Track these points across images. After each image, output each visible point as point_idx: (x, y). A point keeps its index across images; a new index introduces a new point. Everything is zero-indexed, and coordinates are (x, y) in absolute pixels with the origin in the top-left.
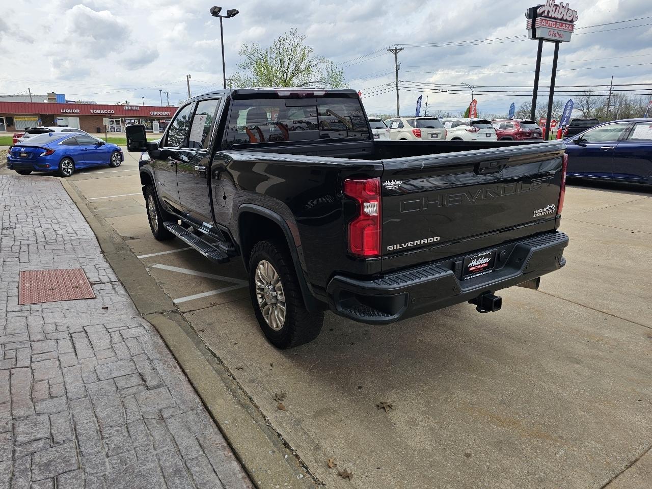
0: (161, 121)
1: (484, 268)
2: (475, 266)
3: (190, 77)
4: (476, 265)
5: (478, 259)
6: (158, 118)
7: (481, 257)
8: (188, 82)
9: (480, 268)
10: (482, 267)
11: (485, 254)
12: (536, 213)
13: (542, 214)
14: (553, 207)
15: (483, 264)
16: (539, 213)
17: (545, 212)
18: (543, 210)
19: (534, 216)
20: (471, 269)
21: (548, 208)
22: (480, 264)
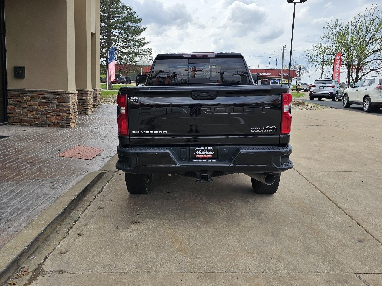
0: (264, 80)
1: (209, 158)
2: (200, 155)
3: (285, 47)
4: (202, 155)
5: (202, 150)
6: (262, 77)
7: (205, 150)
8: (283, 51)
9: (205, 157)
10: (207, 157)
11: (207, 148)
12: (253, 129)
13: (260, 131)
14: (273, 128)
15: (207, 155)
16: (256, 129)
17: (264, 130)
18: (261, 128)
19: (252, 131)
20: (197, 156)
21: (268, 128)
22: (205, 154)
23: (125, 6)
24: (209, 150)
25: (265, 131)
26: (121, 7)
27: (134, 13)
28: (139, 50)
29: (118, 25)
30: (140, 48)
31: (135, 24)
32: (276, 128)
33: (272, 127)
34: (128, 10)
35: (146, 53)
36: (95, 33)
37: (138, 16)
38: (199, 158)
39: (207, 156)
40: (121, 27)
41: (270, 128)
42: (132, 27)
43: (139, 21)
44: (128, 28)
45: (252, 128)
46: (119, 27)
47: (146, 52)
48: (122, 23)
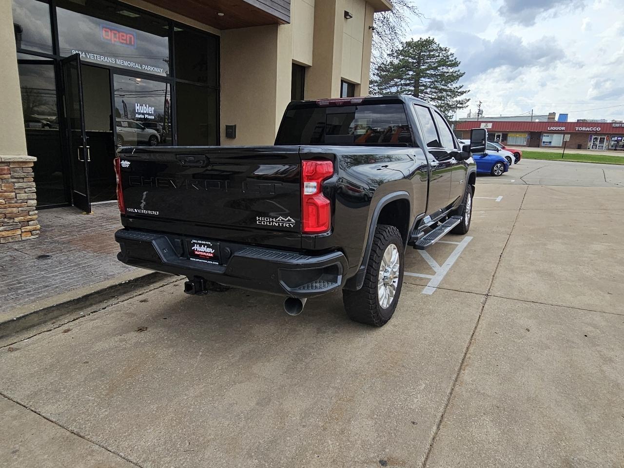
1: (210, 258)
2: (199, 251)
4: (202, 252)
5: (200, 245)
7: (204, 245)
9: (204, 256)
10: (208, 256)
11: (204, 242)
12: (259, 220)
13: (270, 223)
14: (289, 220)
15: (207, 252)
16: (264, 221)
17: (276, 223)
18: (271, 220)
19: (258, 223)
20: (196, 253)
21: (281, 220)
22: (205, 252)
23: (440, 48)
24: (208, 246)
25: (277, 225)
26: (434, 50)
27: (451, 55)
28: (451, 101)
29: (428, 72)
30: (455, 99)
31: (451, 70)
32: (293, 220)
33: (287, 219)
34: (444, 52)
35: (461, 106)
36: (360, 83)
37: (455, 59)
38: (198, 256)
39: (207, 254)
40: (435, 74)
41: (284, 221)
42: (448, 72)
43: (455, 64)
44: (442, 75)
45: (257, 218)
46: (432, 74)
47: (462, 104)
48: (435, 68)
